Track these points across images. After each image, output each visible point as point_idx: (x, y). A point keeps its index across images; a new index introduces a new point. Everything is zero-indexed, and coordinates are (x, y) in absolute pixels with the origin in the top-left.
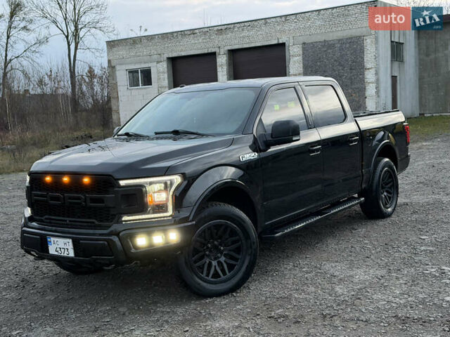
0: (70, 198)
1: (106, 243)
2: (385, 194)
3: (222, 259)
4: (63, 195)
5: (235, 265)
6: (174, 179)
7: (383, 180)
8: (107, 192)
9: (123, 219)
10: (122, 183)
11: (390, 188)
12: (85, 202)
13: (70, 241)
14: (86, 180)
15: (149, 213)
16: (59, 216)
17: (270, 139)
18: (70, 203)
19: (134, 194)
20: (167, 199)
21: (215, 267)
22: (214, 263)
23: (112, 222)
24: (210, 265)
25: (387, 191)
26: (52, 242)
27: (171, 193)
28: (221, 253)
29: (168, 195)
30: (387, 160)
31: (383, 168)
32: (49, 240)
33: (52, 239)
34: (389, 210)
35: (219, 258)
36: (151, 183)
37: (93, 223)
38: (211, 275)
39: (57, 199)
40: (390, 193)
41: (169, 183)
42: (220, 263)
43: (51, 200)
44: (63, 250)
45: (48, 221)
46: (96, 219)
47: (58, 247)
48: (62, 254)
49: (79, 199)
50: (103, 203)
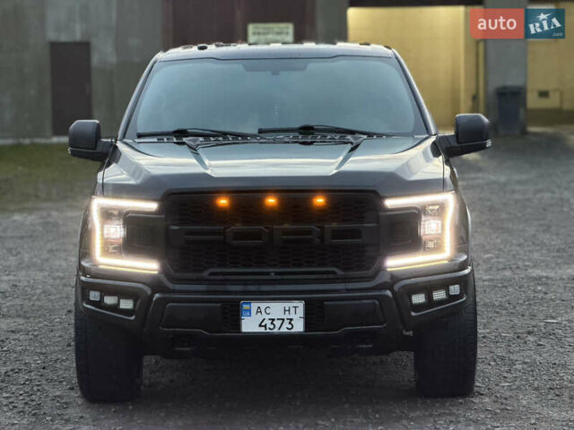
0: (286, 232)
1: (377, 302)
9: (388, 263)
10: (390, 203)
12: (322, 238)
14: (319, 201)
17: (455, 144)
20: (442, 232)
23: (368, 269)
26: (254, 311)
27: (448, 222)
29: (444, 223)
37: (333, 272)
43: (235, 239)
45: (219, 277)
46: (337, 267)
47: (267, 317)
48: (276, 330)
49: (309, 232)
50: (360, 237)
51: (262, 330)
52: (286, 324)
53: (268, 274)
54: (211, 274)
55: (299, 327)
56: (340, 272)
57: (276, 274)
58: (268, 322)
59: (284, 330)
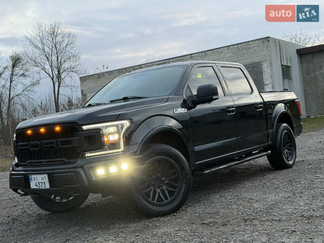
0: (46, 144)
1: (73, 174)
2: (286, 150)
3: (164, 187)
4: (40, 142)
5: (175, 192)
6: (124, 124)
7: (284, 140)
8: (73, 136)
9: (86, 155)
10: (85, 128)
11: (290, 146)
12: (57, 145)
13: (46, 176)
14: (58, 128)
15: (105, 150)
16: (38, 159)
17: (197, 99)
18: (46, 147)
19: (94, 136)
20: (119, 139)
21: (159, 193)
22: (158, 190)
23: (77, 158)
24: (155, 192)
25: (287, 149)
26: (33, 179)
27: (122, 134)
28: (163, 183)
29: (120, 135)
30: (285, 124)
31: (283, 131)
32: (30, 177)
33: (33, 176)
34: (291, 162)
35: (162, 186)
36: (107, 127)
37: (64, 161)
38: (155, 200)
39: (36, 146)
40: (290, 150)
41: (120, 126)
42: (162, 191)
43: (32, 148)
44: (41, 184)
45: (30, 164)
46: (66, 158)
47: (38, 182)
48: (41, 187)
49: (52, 143)
50: (71, 144)
51: (36, 187)
52: (44, 185)
53: (43, 162)
54: (28, 163)
55: (48, 186)
56: (66, 160)
57: (46, 162)
58: (38, 184)
59: (43, 187)
